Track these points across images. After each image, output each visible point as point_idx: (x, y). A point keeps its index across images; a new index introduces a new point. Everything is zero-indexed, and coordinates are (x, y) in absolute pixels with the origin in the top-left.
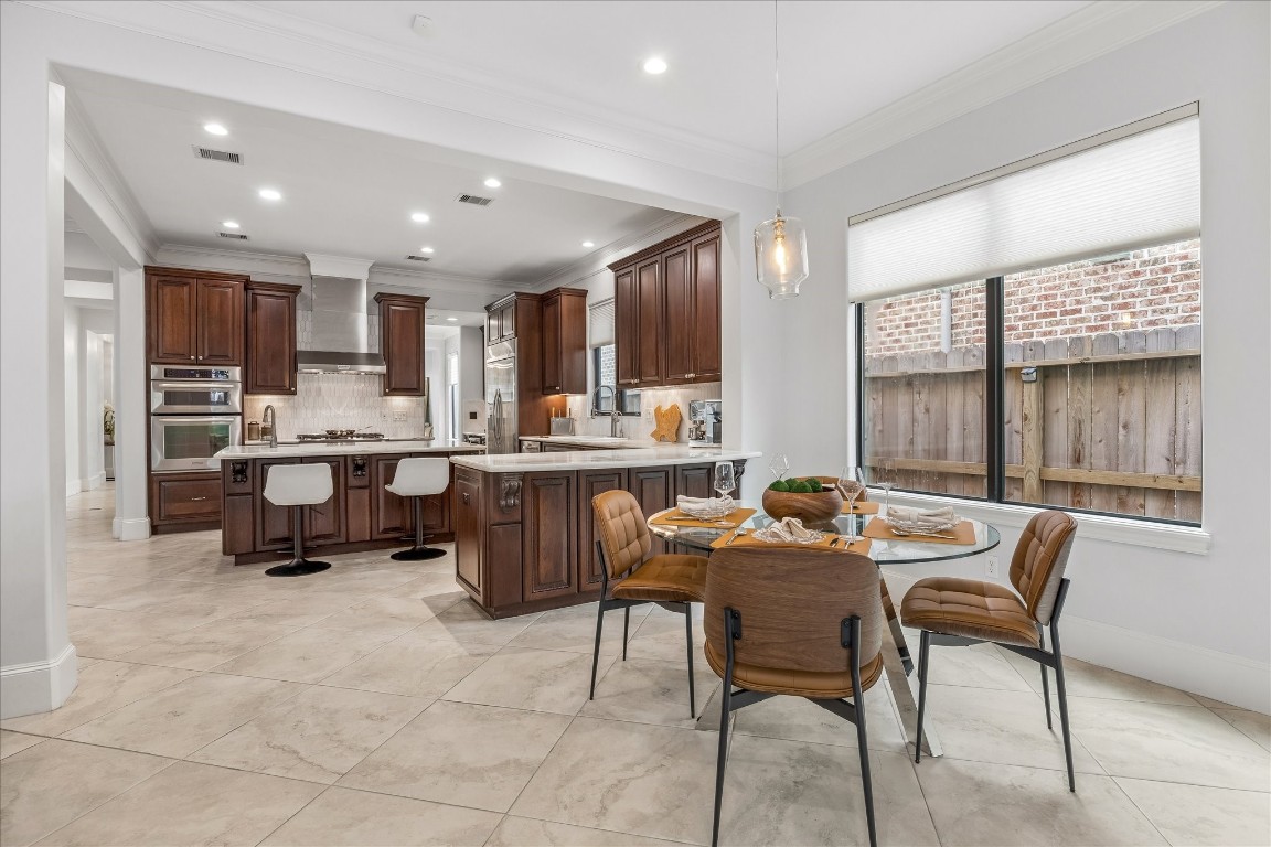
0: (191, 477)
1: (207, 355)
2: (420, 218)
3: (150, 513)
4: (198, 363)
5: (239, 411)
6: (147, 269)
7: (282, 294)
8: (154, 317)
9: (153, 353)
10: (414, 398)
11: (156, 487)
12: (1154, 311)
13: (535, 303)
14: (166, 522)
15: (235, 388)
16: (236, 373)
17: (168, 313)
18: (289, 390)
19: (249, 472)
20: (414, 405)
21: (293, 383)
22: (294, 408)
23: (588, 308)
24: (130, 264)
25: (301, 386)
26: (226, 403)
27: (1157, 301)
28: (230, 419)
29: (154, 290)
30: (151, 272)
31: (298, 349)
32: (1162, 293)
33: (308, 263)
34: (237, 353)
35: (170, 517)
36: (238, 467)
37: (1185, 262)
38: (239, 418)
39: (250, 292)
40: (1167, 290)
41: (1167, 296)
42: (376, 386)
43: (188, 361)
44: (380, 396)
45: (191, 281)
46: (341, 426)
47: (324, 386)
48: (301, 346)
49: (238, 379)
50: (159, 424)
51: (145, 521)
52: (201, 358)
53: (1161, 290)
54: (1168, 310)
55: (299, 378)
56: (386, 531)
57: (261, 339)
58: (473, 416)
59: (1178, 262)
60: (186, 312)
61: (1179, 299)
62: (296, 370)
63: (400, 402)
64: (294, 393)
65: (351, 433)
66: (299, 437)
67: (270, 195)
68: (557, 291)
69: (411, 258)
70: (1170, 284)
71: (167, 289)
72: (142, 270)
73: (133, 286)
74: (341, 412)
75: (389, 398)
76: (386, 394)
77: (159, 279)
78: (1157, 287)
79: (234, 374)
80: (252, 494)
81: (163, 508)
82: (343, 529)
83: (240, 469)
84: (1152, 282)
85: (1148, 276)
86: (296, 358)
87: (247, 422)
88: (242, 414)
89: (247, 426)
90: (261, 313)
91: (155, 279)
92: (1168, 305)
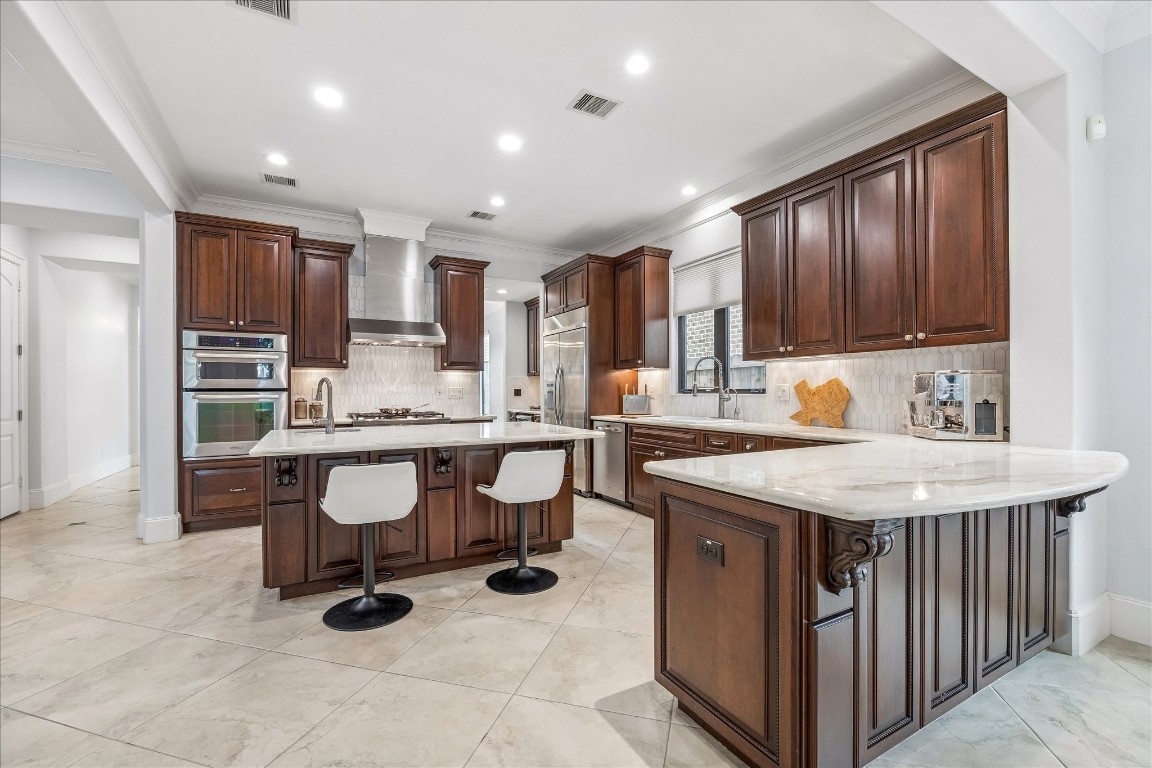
0: (228, 464)
1: (248, 319)
2: (510, 143)
3: (181, 508)
4: (237, 329)
5: (285, 386)
6: (178, 215)
7: (333, 254)
8: (187, 274)
9: (185, 319)
10: (469, 373)
11: (188, 476)
13: (607, 267)
14: (199, 518)
15: (281, 359)
16: (282, 342)
17: (204, 269)
18: (340, 363)
19: (300, 471)
20: (470, 380)
21: (344, 355)
22: (345, 384)
23: (671, 271)
24: (157, 207)
25: (352, 358)
26: (270, 376)
28: (275, 395)
29: (187, 241)
30: (183, 219)
31: (350, 317)
33: (361, 222)
34: (283, 319)
35: (206, 512)
36: (285, 465)
38: (285, 395)
39: (298, 251)
42: (429, 360)
43: (227, 327)
44: (436, 370)
45: (230, 232)
46: (395, 404)
47: (377, 359)
48: (352, 315)
49: (285, 348)
50: (191, 403)
51: (174, 519)
52: (241, 323)
55: (351, 348)
56: (475, 543)
57: (309, 305)
58: (518, 393)
60: (225, 268)
62: (348, 339)
63: (456, 378)
64: (345, 367)
65: (406, 413)
66: (351, 416)
67: (328, 97)
68: (640, 251)
69: (475, 214)
71: (203, 241)
72: (171, 217)
73: (162, 233)
74: (393, 388)
75: (444, 373)
76: (443, 368)
77: (193, 229)
79: (279, 343)
80: (304, 501)
81: (196, 502)
82: (422, 543)
83: (288, 467)
86: (347, 329)
87: (294, 398)
88: (288, 390)
89: (293, 404)
90: (309, 275)
91: (188, 228)
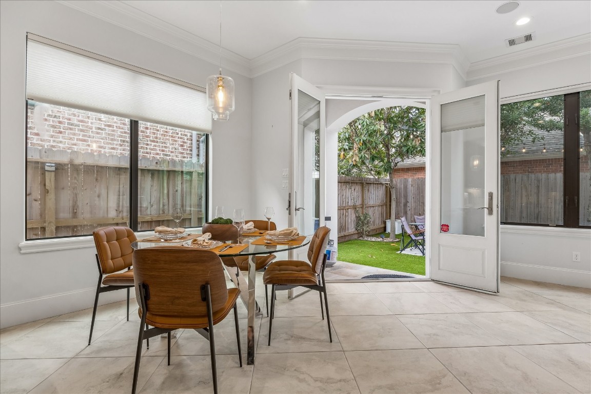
12: (54, 141)
27: (56, 136)
32: (58, 133)
37: (69, 122)
40: (61, 132)
41: (61, 135)
53: (58, 132)
54: (61, 142)
59: (66, 121)
61: (66, 138)
70: (62, 130)
78: (55, 129)
84: (53, 126)
85: (51, 123)
92: (61, 139)
